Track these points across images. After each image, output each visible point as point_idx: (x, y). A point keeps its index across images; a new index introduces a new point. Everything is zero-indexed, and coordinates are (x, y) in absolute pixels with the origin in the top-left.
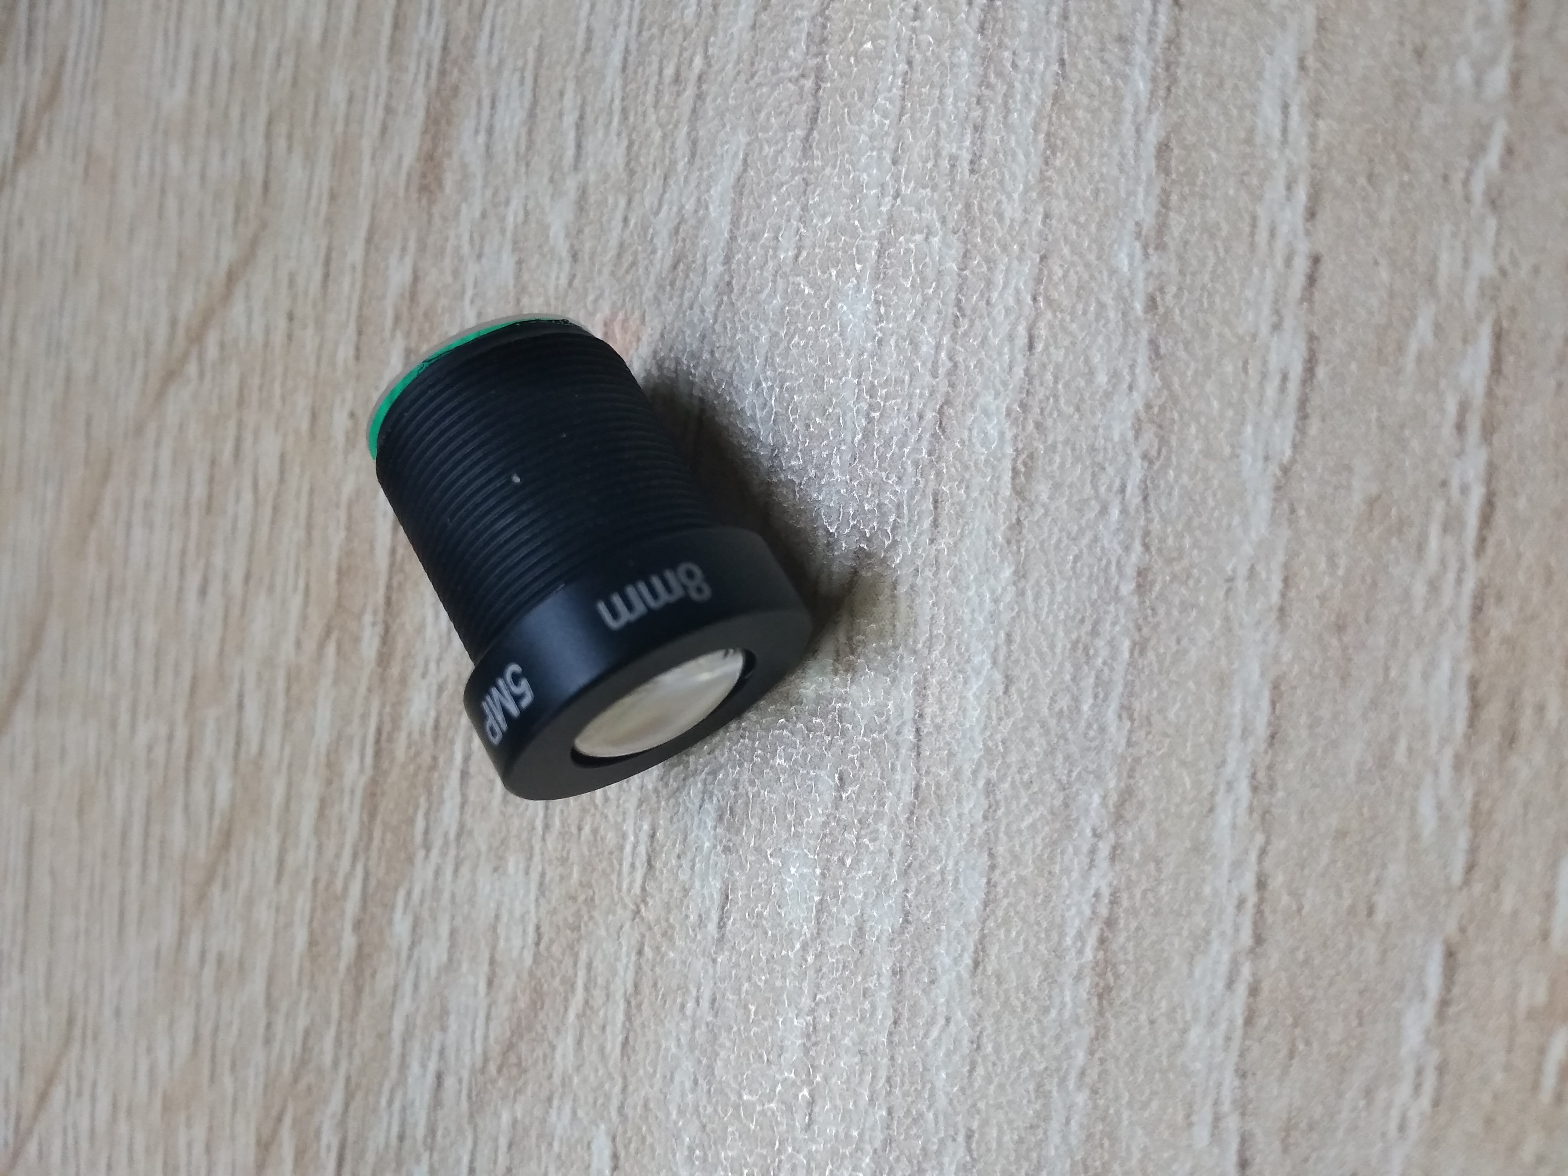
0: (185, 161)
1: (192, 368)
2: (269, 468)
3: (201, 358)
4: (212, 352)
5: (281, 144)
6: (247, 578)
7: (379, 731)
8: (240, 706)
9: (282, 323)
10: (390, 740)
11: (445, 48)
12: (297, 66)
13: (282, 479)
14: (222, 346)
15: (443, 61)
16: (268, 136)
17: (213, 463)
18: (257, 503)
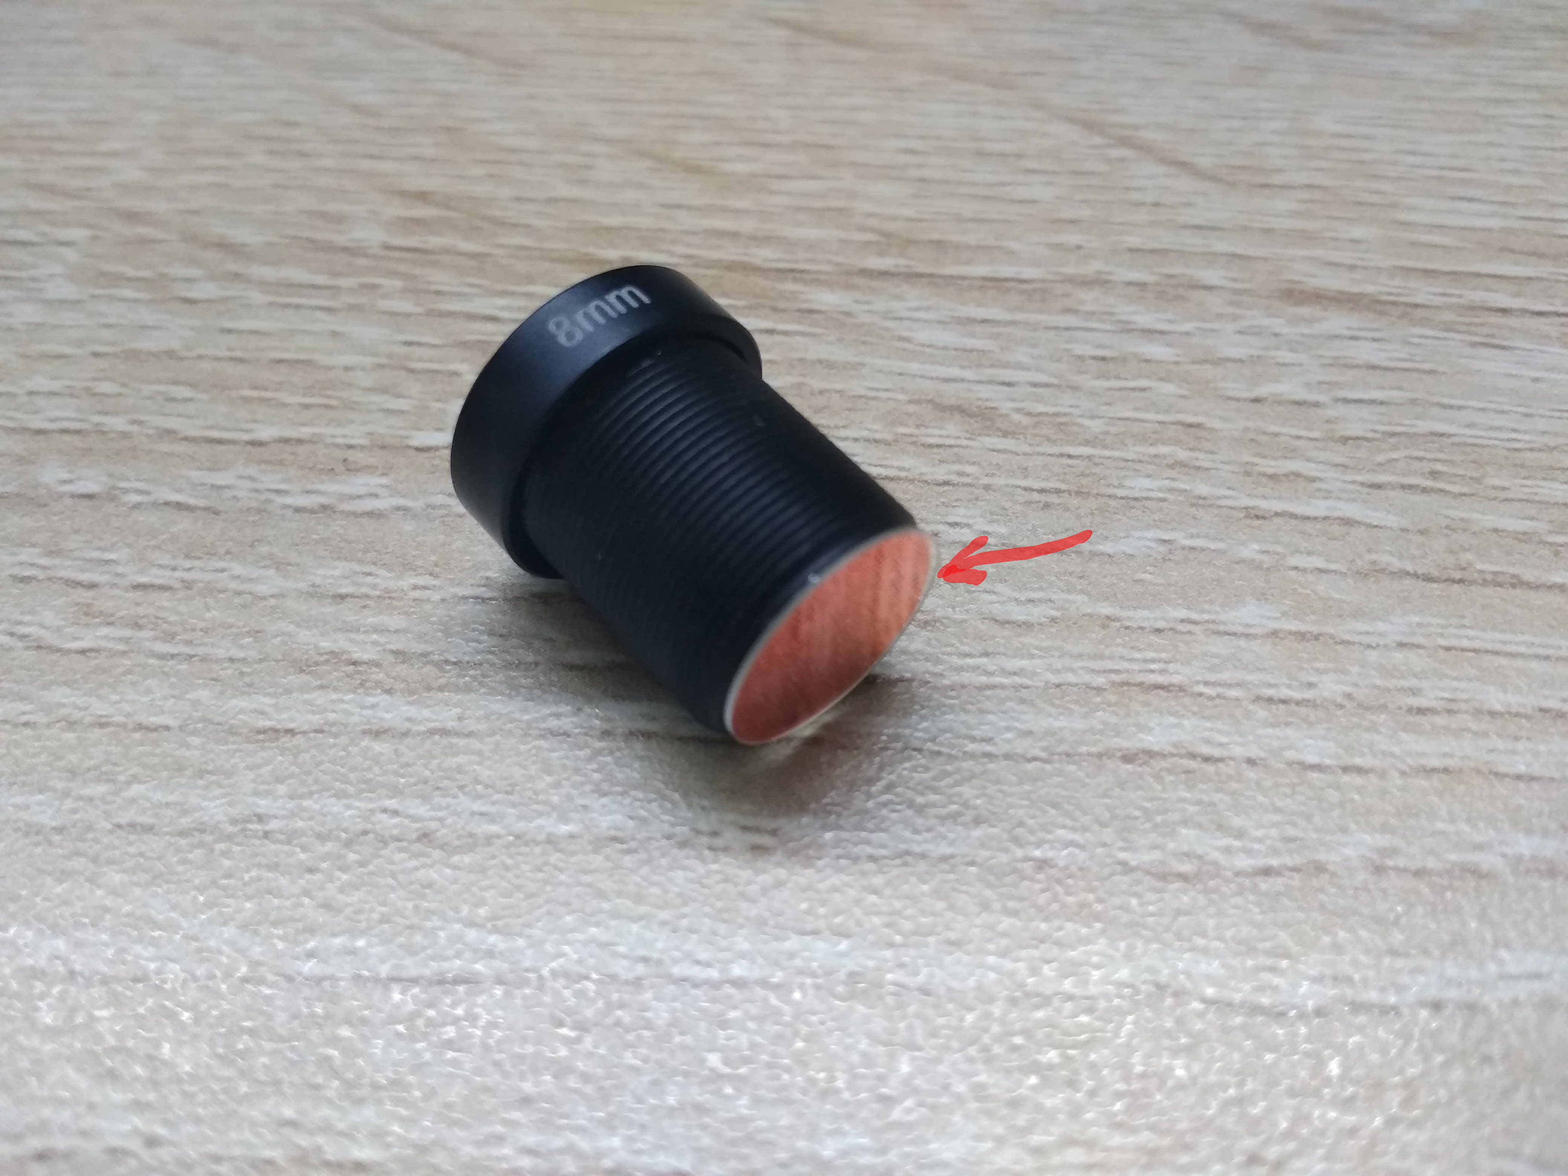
0: (1274, 132)
1: (1097, 140)
2: (1022, 193)
3: (1109, 146)
4: (1115, 153)
5: (1305, 195)
6: (922, 180)
7: (803, 271)
8: (812, 177)
9: (1150, 198)
10: (795, 280)
11: (1417, 306)
12: (1373, 205)
13: (1013, 201)
14: (1122, 160)
15: (1406, 304)
16: (1310, 187)
17: (1019, 156)
18: (990, 185)
